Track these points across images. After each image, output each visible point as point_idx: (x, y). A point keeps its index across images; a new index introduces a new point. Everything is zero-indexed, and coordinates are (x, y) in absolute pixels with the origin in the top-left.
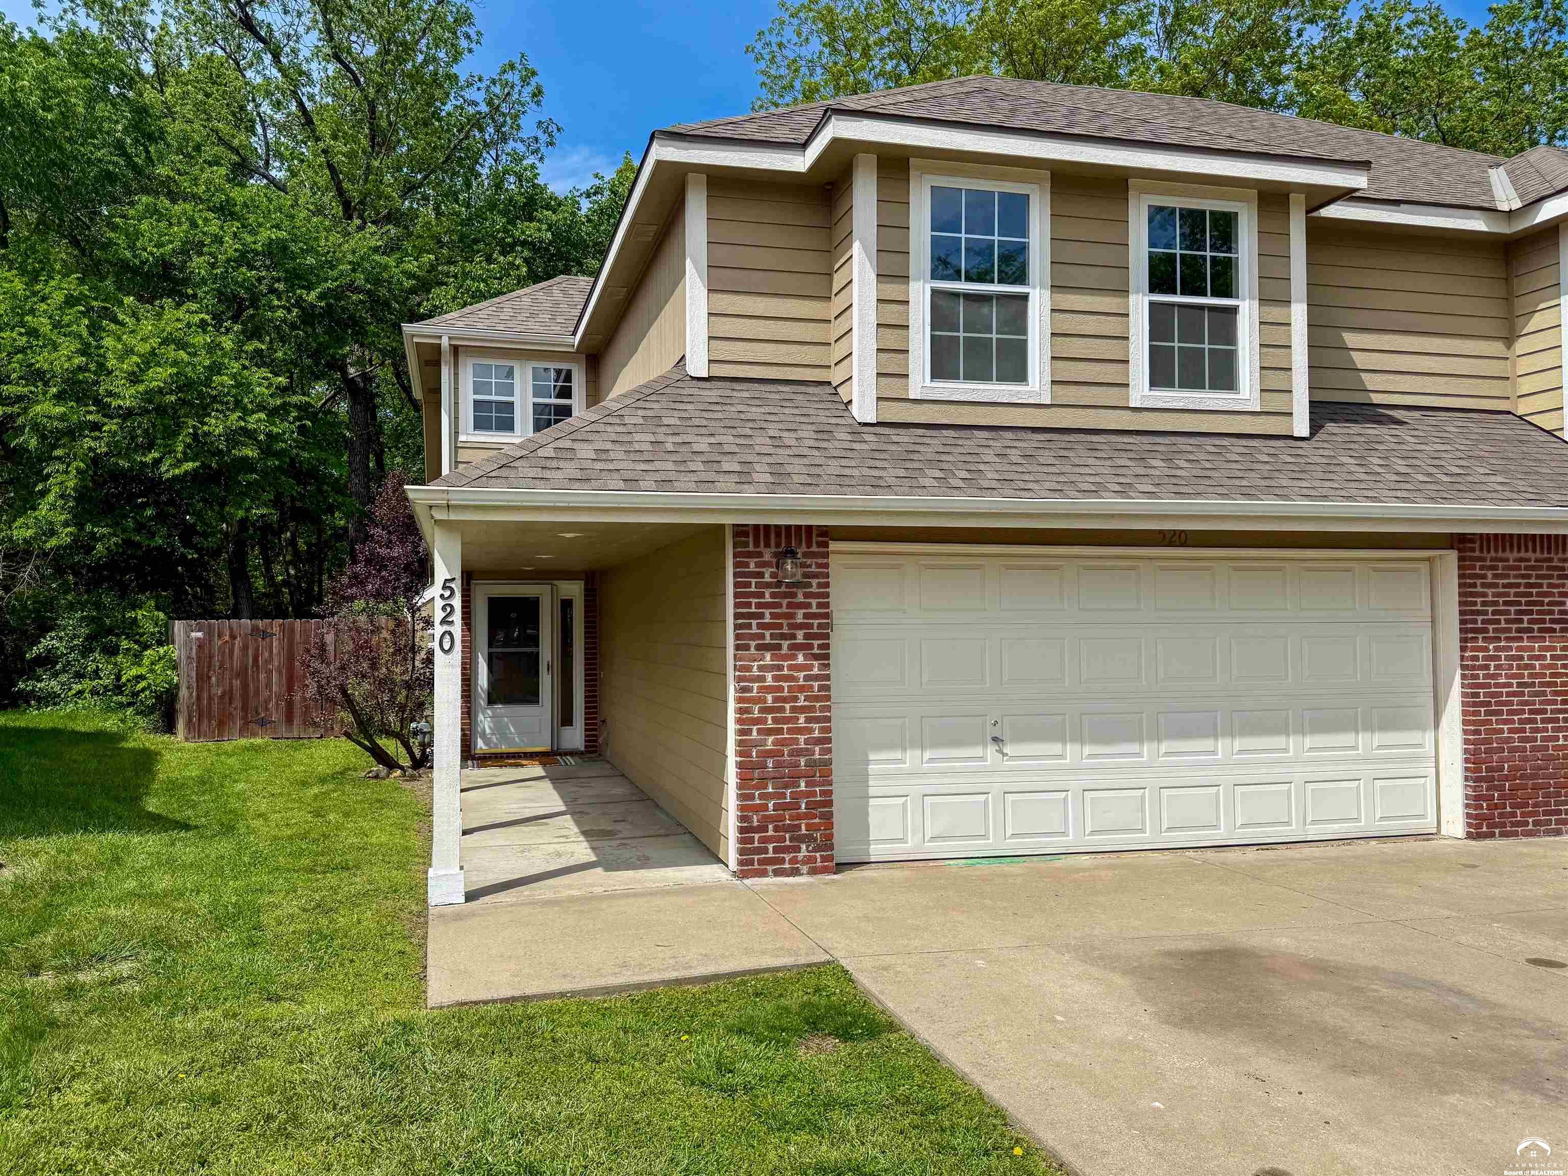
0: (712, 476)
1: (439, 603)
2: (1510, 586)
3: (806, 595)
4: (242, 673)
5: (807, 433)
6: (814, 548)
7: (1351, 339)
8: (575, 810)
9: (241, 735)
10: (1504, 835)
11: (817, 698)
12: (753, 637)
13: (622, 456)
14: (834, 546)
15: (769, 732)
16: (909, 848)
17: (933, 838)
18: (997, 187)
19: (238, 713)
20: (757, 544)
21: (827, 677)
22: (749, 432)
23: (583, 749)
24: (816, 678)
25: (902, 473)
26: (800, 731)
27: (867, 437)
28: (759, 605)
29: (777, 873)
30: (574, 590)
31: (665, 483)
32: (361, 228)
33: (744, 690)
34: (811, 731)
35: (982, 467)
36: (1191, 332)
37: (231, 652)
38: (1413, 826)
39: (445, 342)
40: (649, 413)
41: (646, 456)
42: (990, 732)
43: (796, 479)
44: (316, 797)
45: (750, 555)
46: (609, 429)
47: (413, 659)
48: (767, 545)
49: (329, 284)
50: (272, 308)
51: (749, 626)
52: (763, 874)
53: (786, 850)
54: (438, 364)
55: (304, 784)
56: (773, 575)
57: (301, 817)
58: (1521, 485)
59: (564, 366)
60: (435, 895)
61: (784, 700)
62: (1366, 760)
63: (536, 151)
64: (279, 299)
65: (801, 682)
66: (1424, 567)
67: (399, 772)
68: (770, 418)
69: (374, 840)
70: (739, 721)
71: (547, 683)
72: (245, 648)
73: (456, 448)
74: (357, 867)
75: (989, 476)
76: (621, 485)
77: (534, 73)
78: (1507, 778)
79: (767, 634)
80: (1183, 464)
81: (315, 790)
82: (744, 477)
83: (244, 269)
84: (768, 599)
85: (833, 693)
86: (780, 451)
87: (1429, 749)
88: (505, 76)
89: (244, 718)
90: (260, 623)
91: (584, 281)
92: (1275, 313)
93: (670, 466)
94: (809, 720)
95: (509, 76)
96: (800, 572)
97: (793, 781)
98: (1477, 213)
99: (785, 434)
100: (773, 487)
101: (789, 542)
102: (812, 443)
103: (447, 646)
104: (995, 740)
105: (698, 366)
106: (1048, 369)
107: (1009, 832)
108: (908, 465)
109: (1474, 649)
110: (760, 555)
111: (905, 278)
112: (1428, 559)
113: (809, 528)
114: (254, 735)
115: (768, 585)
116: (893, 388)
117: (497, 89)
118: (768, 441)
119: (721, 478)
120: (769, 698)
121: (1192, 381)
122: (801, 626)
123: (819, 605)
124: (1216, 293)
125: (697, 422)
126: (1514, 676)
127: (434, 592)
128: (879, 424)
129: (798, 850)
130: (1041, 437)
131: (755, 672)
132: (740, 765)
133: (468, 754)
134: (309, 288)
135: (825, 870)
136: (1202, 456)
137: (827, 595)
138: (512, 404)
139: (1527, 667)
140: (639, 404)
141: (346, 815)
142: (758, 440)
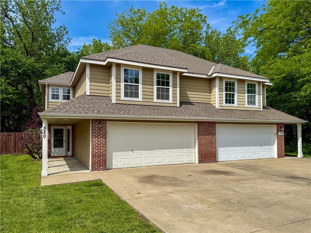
0: (88, 111)
1: (43, 130)
2: (204, 128)
3: (103, 129)
4: (5, 143)
5: (104, 105)
6: (104, 122)
7: (188, 92)
8: (68, 164)
9: (5, 154)
10: (203, 163)
11: (104, 145)
12: (94, 135)
13: (73, 108)
14: (107, 122)
15: (97, 150)
16: (119, 166)
17: (122, 165)
18: (134, 69)
19: (5, 150)
20: (95, 122)
21: (106, 141)
22: (95, 104)
23: (71, 155)
24: (104, 142)
25: (118, 111)
26: (101, 149)
27: (114, 106)
28: (95, 131)
29: (97, 170)
30: (70, 128)
31: (80, 113)
32: (30, 58)
33: (93, 143)
34: (103, 149)
35: (130, 111)
36: (163, 91)
37: (3, 138)
38: (192, 162)
39: (46, 84)
40: (79, 101)
41: (78, 108)
42: (131, 149)
43: (101, 112)
44: (21, 163)
45: (94, 123)
46: (72, 103)
47: (40, 140)
48: (97, 122)
49: (24, 69)
50: (12, 73)
51: (94, 134)
52: (95, 171)
53: (99, 167)
54: (45, 87)
55: (19, 162)
56: (97, 126)
57: (19, 166)
58: (206, 114)
59: (69, 88)
60: (42, 175)
61: (99, 145)
62: (185, 152)
63: (67, 43)
64: (13, 71)
65: (102, 142)
66: (194, 125)
67: (37, 159)
68: (99, 102)
69: (32, 169)
70: (92, 148)
71: (65, 144)
72: (6, 138)
73: (48, 102)
74: (30, 172)
75: (131, 112)
76: (73, 113)
77: (66, 28)
78: (203, 155)
79: (96, 135)
80: (160, 111)
81: (21, 162)
82: (93, 112)
83: (6, 65)
84: (97, 130)
85: (107, 143)
86: (100, 108)
87: (194, 151)
88: (60, 28)
89: (6, 151)
90: (9, 133)
91: (73, 73)
92: (175, 89)
93: (81, 110)
94: (103, 148)
95: (61, 28)
96: (102, 126)
97: (100, 157)
98: (205, 75)
99: (101, 105)
100: (97, 113)
101: (100, 121)
102: (105, 106)
103: (44, 137)
104: (132, 150)
105: (88, 93)
106: (142, 96)
107: (134, 164)
108: (119, 110)
109: (199, 137)
110: (96, 123)
111: (120, 82)
112: (194, 124)
113: (103, 119)
114: (8, 154)
115: (97, 128)
116: (118, 98)
117: (59, 31)
118: (98, 106)
119: (89, 112)
120: (97, 145)
121: (163, 99)
122: (102, 134)
123: (105, 131)
124: (166, 86)
125: (86, 103)
126: (205, 141)
127: (43, 128)
128: (116, 103)
129: (101, 167)
130: (141, 106)
131: (94, 141)
132: (92, 155)
133: (49, 156)
134: (20, 69)
135: (105, 170)
136: (163, 109)
137: (106, 129)
138: (59, 95)
139: (206, 139)
140: (78, 99)
141: (27, 166)
142: (96, 106)
